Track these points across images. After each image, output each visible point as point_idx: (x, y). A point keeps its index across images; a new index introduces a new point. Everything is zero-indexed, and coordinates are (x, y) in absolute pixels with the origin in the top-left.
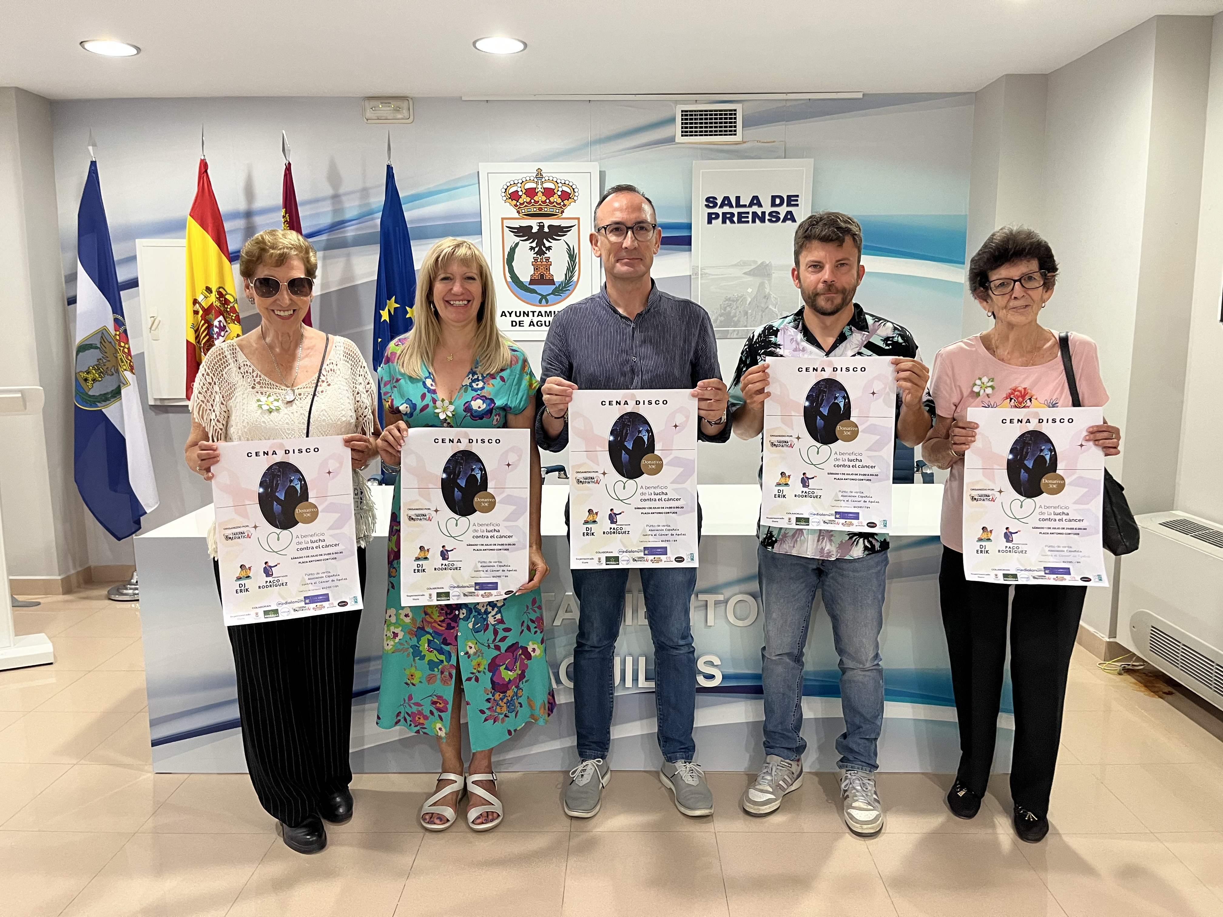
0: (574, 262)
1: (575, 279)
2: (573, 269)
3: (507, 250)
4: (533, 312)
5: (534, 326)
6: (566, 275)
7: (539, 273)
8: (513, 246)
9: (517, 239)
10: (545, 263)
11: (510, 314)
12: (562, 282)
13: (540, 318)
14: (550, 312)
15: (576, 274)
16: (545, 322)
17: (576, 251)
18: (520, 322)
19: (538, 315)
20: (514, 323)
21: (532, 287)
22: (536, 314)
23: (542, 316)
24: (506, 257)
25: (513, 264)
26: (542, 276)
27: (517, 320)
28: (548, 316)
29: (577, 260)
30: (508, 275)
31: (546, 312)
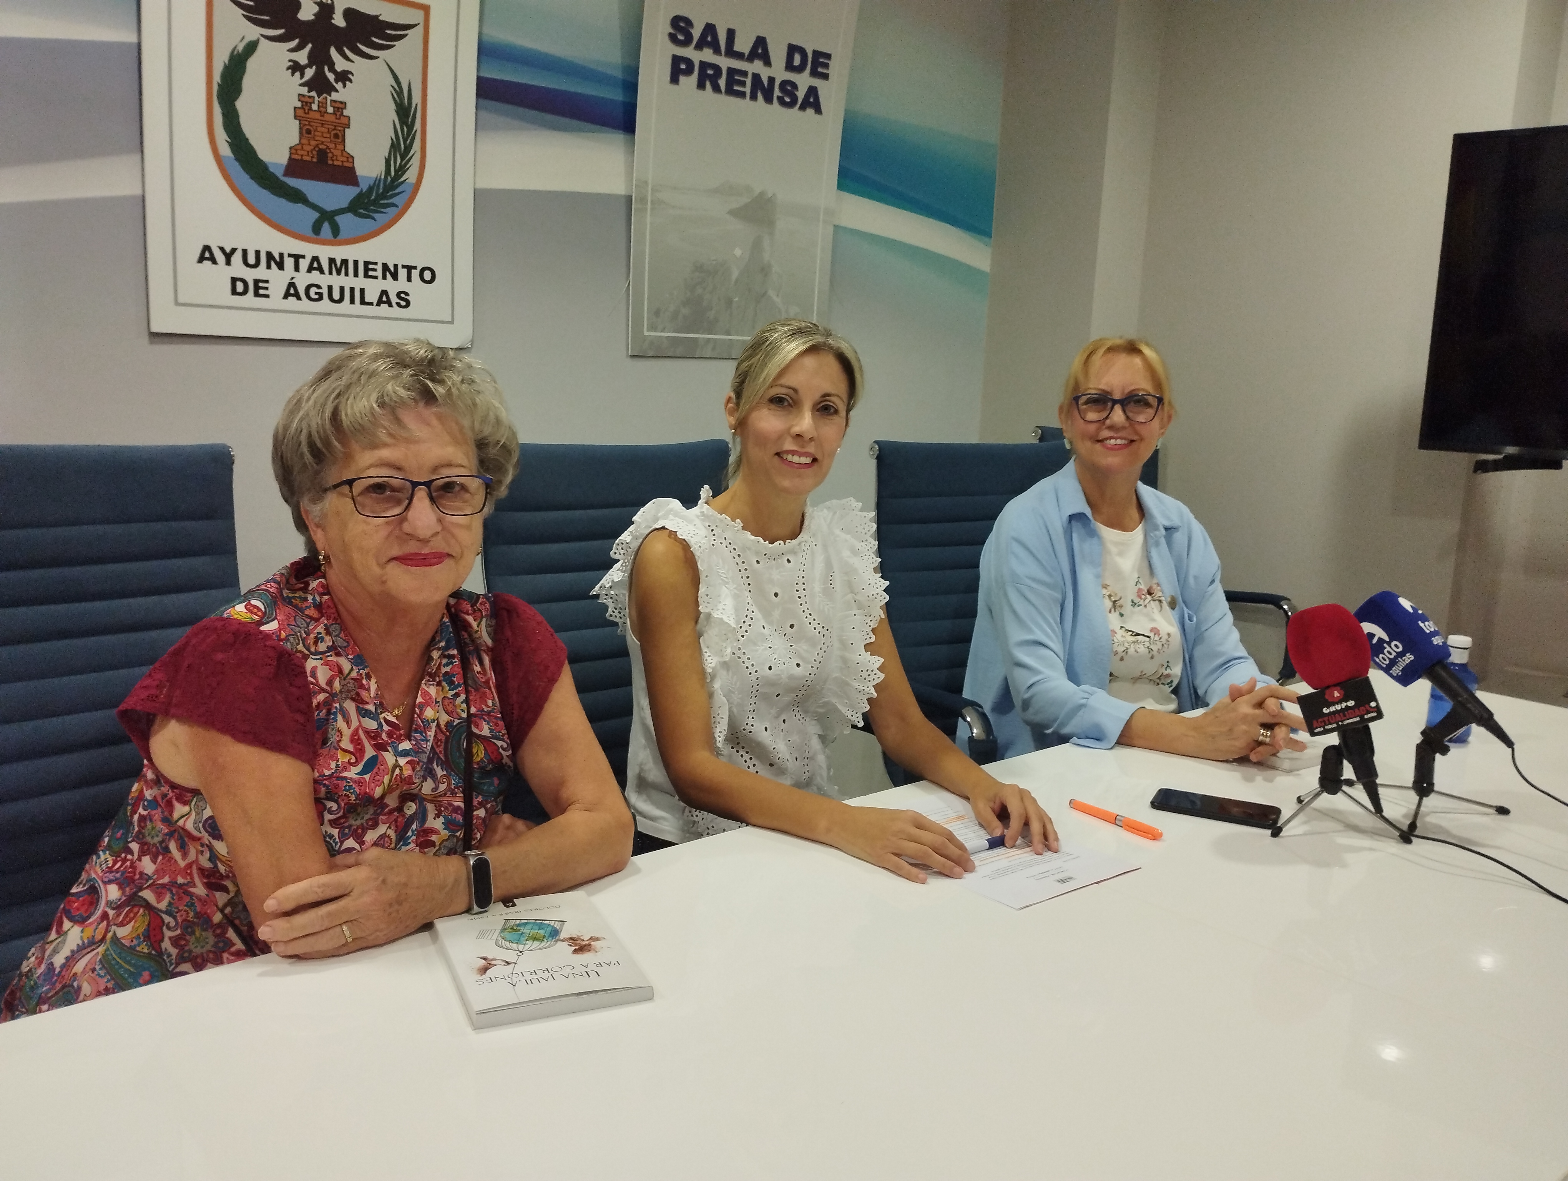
0: (411, 127)
1: (410, 176)
2: (408, 148)
3: (221, 59)
4: (297, 258)
5: (299, 298)
6: (388, 162)
7: (313, 143)
8: (240, 48)
9: (254, 32)
10: (333, 119)
11: (228, 256)
12: (377, 181)
13: (315, 277)
14: (345, 262)
15: (415, 162)
16: (330, 288)
17: (416, 99)
18: (256, 282)
19: (310, 269)
20: (240, 287)
21: (294, 182)
22: (304, 264)
23: (322, 272)
24: (217, 78)
25: (240, 104)
26: (323, 154)
27: (250, 275)
28: (339, 273)
29: (418, 125)
30: (222, 136)
31: (332, 261)
